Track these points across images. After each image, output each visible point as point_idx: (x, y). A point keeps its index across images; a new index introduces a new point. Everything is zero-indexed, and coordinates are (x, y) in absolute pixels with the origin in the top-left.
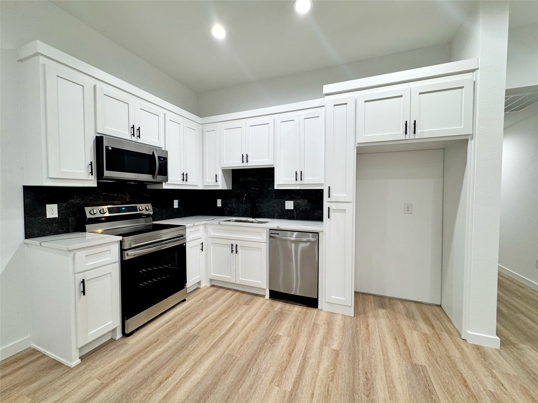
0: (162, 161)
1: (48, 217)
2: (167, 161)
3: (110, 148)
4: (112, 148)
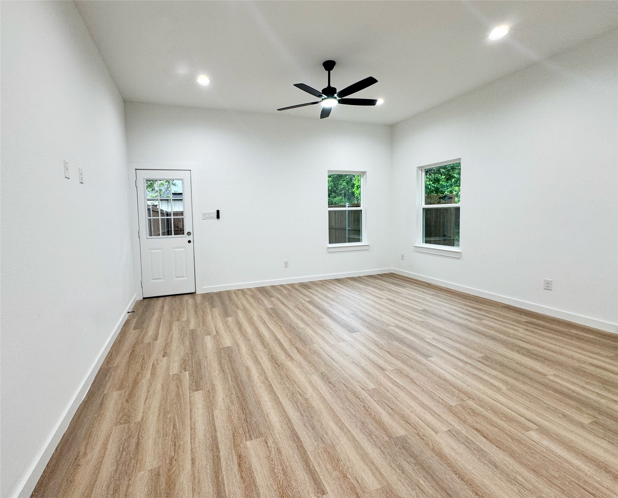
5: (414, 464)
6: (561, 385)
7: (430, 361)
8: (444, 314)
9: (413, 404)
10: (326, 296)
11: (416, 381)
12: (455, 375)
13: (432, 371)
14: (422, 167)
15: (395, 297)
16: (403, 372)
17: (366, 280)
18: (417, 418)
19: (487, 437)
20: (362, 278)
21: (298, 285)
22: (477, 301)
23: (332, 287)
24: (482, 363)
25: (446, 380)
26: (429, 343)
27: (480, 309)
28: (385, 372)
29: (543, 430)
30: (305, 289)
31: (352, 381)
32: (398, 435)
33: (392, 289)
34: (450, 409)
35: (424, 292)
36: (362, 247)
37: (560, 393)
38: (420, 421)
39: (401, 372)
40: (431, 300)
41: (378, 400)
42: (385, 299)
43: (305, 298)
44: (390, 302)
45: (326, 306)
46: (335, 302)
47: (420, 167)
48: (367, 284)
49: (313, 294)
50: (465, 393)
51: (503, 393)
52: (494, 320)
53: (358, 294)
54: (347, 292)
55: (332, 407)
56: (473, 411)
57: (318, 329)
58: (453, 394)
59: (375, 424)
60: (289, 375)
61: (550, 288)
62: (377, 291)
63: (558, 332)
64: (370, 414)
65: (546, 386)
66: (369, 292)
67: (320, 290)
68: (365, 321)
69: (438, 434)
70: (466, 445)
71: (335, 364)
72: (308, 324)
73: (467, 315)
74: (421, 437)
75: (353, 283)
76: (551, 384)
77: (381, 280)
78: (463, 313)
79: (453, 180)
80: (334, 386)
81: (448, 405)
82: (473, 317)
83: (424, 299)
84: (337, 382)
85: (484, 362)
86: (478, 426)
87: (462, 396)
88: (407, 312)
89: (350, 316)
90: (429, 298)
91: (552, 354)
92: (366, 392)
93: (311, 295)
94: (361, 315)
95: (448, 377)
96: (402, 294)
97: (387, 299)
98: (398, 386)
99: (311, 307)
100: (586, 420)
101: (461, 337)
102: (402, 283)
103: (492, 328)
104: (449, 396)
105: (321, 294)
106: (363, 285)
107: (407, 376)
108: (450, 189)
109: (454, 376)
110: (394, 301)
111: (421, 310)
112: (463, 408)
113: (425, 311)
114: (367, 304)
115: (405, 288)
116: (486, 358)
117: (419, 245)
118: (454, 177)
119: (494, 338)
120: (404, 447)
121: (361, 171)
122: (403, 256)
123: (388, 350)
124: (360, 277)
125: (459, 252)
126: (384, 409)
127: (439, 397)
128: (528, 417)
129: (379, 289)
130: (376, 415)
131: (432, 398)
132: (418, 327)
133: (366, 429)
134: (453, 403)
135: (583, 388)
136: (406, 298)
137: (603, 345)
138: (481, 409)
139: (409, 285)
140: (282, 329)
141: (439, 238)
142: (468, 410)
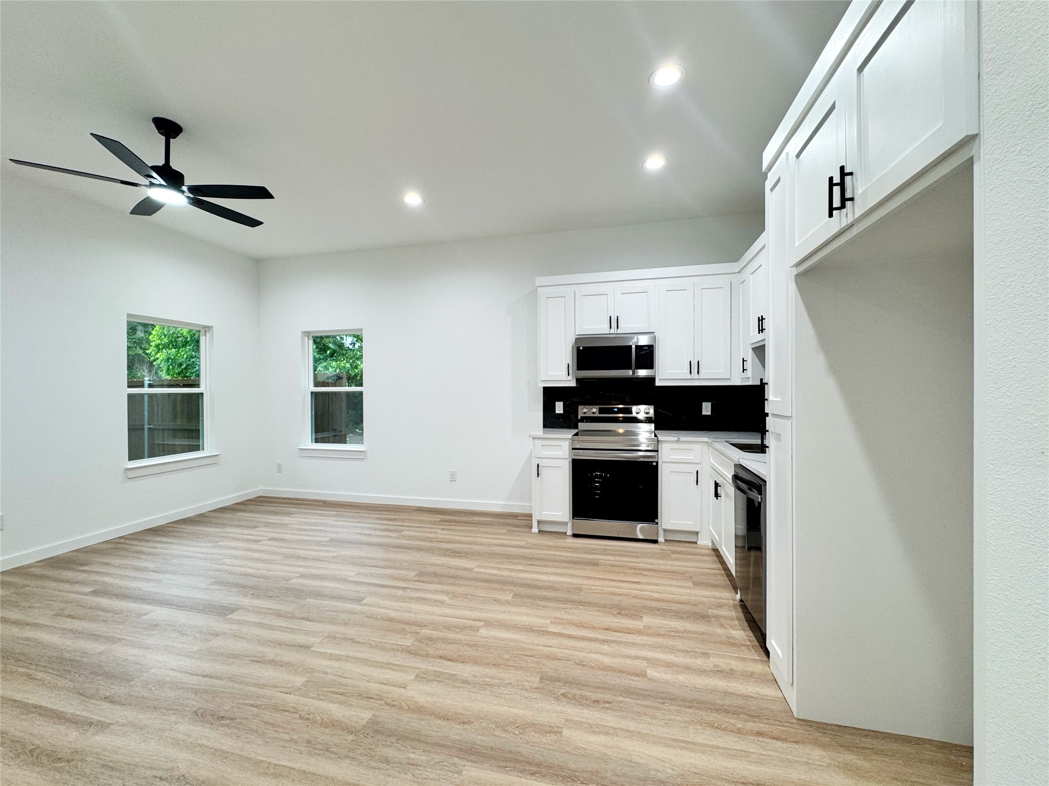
0: (646, 350)
1: (557, 412)
2: (653, 350)
3: (581, 348)
4: (583, 347)
5: (396, 742)
6: (485, 573)
7: (365, 605)
8: (358, 537)
9: (366, 670)
10: (137, 569)
11: (358, 639)
12: (398, 608)
13: (371, 617)
14: (309, 333)
15: (282, 533)
16: (336, 635)
17: (214, 518)
18: (378, 685)
19: (451, 658)
20: (207, 516)
21: (44, 566)
22: (388, 511)
23: (144, 547)
24: (418, 581)
25: (391, 620)
26: (354, 582)
27: (394, 520)
28: (313, 649)
29: (488, 624)
30: (69, 569)
31: (261, 692)
32: (364, 722)
33: (272, 521)
34: (409, 651)
35: (321, 515)
36: (207, 459)
37: (486, 581)
38: (383, 686)
39: (334, 637)
40: (336, 523)
41: (318, 695)
42: (267, 540)
43: (77, 588)
44: (276, 543)
45: (147, 587)
46: (166, 572)
47: (306, 332)
48: (221, 524)
49: (97, 573)
50: (415, 624)
51: (448, 604)
52: (413, 529)
53: (211, 545)
54: (184, 548)
55: (245, 754)
56: (430, 639)
57: (146, 637)
58: (404, 632)
59: (327, 731)
60: (111, 761)
61: (454, 480)
62: (246, 532)
63: (469, 523)
64: (315, 722)
65: (475, 579)
66: (231, 537)
67: (117, 561)
68: (244, 587)
69: (408, 687)
70: (436, 681)
71: (217, 681)
72: (114, 638)
73: (384, 530)
74: (391, 705)
75: (192, 528)
76: (479, 576)
77: (244, 511)
78: (379, 529)
79: (328, 352)
80: (231, 719)
81: (404, 647)
82: (392, 531)
83: (326, 525)
84: (236, 710)
85: (420, 579)
86: (440, 653)
87: (414, 628)
88: (309, 550)
89: (212, 587)
90: (331, 521)
91: (468, 546)
92: (295, 694)
93: (94, 577)
94: (231, 578)
95: (392, 614)
96: (290, 526)
97: (269, 540)
98: (338, 658)
99: (104, 602)
100: (508, 597)
101: (388, 560)
102: (283, 509)
103: (414, 538)
104: (401, 636)
105: (120, 567)
106: (216, 527)
107: (345, 639)
108: (325, 364)
109: (397, 610)
110: (282, 540)
111: (327, 541)
112: (420, 641)
113: (331, 540)
114: (236, 557)
115: (293, 515)
116: (421, 574)
117: (306, 446)
118: (329, 348)
119: (419, 549)
120: (377, 732)
121: (203, 325)
122: (279, 466)
123: (302, 616)
124: (201, 515)
125: (363, 451)
126: (332, 702)
127: (392, 644)
128: (473, 617)
129: (249, 527)
130: (323, 717)
131: (384, 649)
132: (333, 566)
133: (317, 746)
134: (408, 642)
135: (499, 569)
136: (299, 530)
137: (500, 524)
138: (436, 633)
139: (296, 510)
140: (34, 679)
141: (327, 434)
142: (425, 642)
